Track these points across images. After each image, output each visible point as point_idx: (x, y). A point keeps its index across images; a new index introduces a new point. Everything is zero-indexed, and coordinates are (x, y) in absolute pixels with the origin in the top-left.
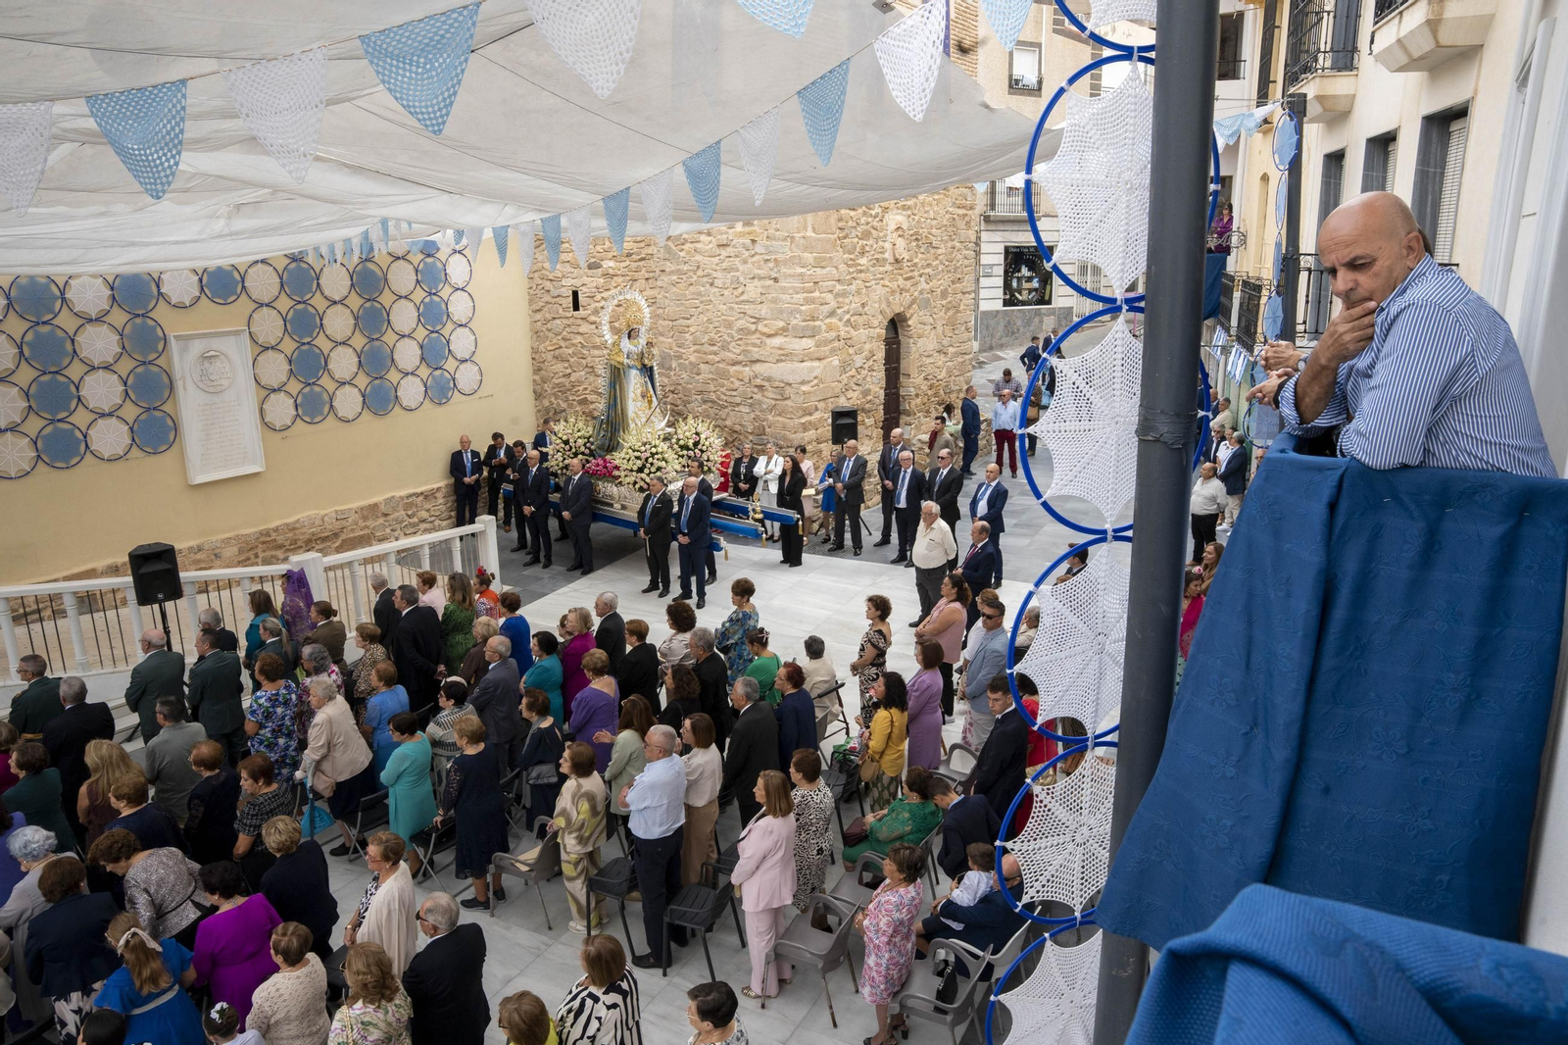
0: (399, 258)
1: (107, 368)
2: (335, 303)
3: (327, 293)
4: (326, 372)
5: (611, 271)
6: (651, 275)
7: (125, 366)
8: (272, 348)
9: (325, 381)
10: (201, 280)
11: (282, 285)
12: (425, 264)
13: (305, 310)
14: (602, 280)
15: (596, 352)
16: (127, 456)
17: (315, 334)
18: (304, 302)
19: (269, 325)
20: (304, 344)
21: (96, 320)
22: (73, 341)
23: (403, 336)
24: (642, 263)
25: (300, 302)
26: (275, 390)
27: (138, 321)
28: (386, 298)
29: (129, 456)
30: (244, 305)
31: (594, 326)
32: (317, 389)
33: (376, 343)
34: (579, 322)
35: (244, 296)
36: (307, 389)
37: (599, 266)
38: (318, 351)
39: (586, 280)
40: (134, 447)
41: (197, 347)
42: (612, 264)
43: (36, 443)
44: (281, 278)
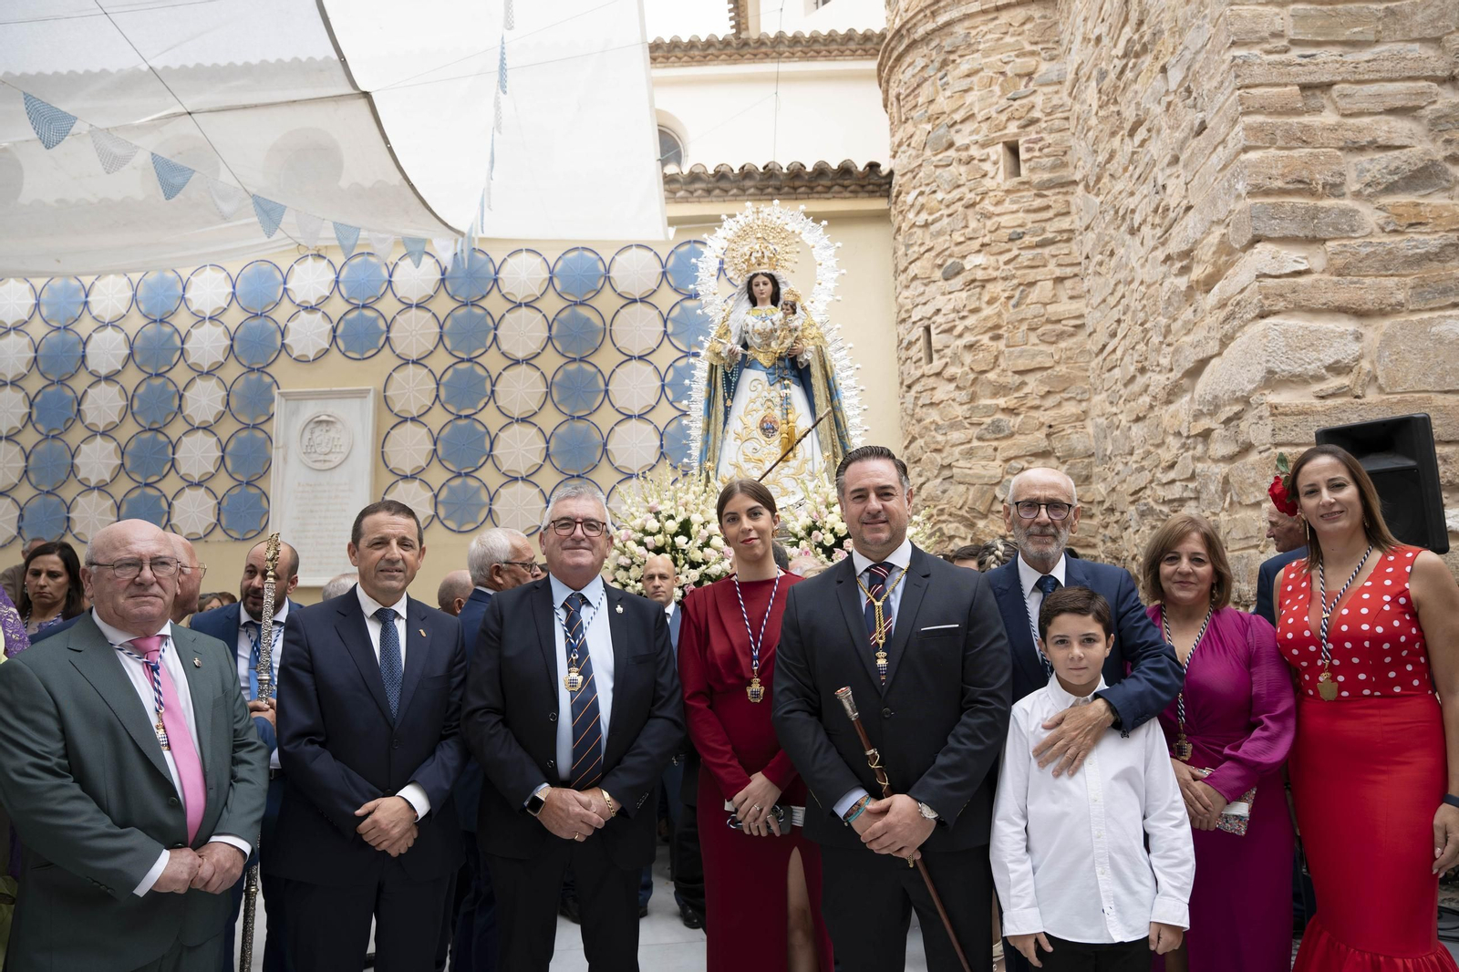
0: (635, 301)
1: (206, 428)
2: (517, 362)
3: (504, 347)
4: (490, 460)
5: (980, 275)
6: (1069, 271)
7: (227, 429)
8: (413, 419)
9: (488, 475)
10: (334, 330)
11: (441, 338)
12: (684, 310)
13: (472, 371)
14: (964, 294)
15: (956, 436)
16: (208, 539)
17: (481, 405)
18: (470, 360)
19: (414, 389)
20: (460, 417)
21: (208, 373)
22: (181, 397)
23: (630, 417)
24: (1047, 251)
25: (463, 360)
26: (405, 478)
27: (254, 376)
28: (606, 359)
29: (210, 538)
30: (386, 360)
31: (953, 386)
32: (472, 483)
33: (581, 425)
34: (932, 382)
35: (387, 349)
36: (457, 482)
37: (959, 271)
38: (482, 429)
39: (940, 302)
40: (218, 529)
41: (310, 410)
42: (980, 259)
43: (119, 508)
44: (441, 327)
